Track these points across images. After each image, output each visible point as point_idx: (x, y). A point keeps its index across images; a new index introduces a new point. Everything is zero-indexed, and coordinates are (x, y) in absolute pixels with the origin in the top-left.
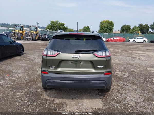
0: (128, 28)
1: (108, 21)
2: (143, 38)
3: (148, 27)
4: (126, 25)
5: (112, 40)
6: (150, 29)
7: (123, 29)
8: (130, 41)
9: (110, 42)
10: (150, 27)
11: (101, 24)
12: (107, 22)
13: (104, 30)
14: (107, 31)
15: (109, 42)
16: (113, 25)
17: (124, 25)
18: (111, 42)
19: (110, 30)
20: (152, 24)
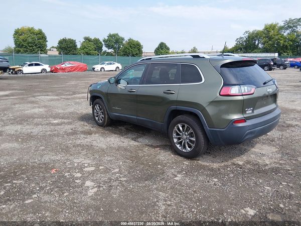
0: (71, 45)
1: (32, 28)
2: (114, 64)
3: (101, 43)
4: (67, 38)
5: (63, 70)
6: (104, 46)
7: (63, 46)
8: (96, 70)
9: (60, 73)
10: (103, 43)
11: (15, 34)
12: (31, 31)
13: (26, 47)
14: (34, 50)
15: (58, 73)
16: (46, 39)
17: (63, 39)
18: (63, 72)
19: (40, 47)
20: (107, 38)
